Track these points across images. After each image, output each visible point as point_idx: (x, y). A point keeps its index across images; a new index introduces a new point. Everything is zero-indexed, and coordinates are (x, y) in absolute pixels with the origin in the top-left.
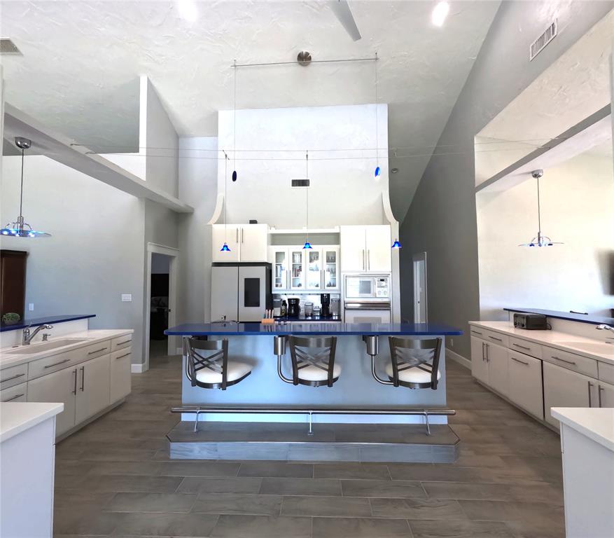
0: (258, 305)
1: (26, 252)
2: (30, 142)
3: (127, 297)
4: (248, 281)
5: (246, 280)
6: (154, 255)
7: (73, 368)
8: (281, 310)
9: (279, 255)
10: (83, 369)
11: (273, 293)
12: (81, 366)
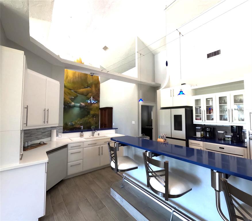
0: (181, 130)
1: (112, 108)
2: (94, 74)
3: (133, 122)
4: (176, 117)
5: (175, 116)
6: (142, 106)
7: (99, 146)
8: (201, 134)
9: (197, 101)
10: (102, 147)
11: (194, 123)
12: (101, 146)
